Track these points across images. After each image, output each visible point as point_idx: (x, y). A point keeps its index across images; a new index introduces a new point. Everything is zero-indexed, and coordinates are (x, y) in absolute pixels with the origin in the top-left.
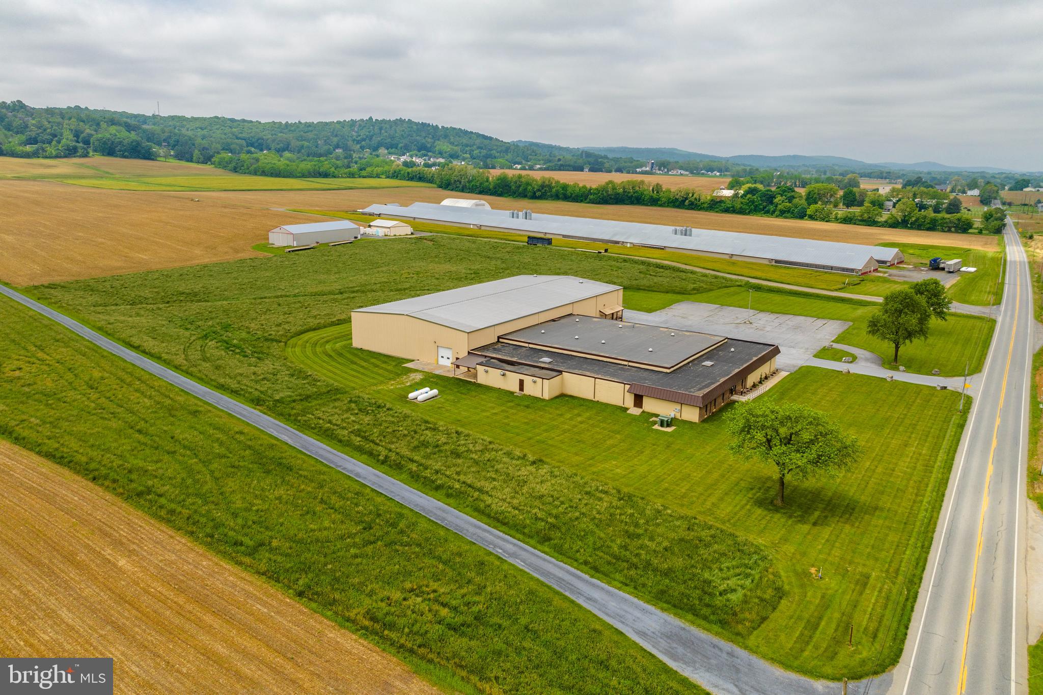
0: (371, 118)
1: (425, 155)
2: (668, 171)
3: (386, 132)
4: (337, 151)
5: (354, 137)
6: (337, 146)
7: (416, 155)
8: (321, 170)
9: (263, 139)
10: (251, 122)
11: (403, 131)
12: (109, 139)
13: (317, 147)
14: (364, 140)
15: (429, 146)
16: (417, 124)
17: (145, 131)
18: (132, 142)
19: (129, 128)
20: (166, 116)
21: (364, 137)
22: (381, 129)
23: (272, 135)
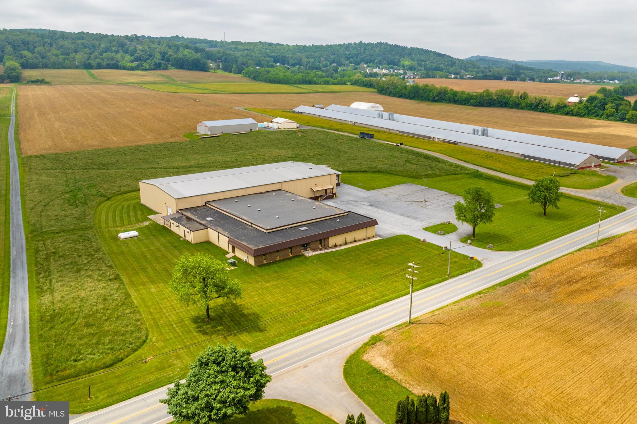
0: (361, 42)
1: (392, 68)
2: (574, 80)
3: (368, 52)
4: (333, 65)
5: (347, 55)
6: (334, 62)
7: (386, 68)
8: (307, 79)
9: (285, 57)
10: (283, 45)
11: (380, 51)
12: (180, 58)
13: (319, 62)
14: (352, 57)
15: (396, 61)
16: (391, 46)
17: (206, 53)
18: (194, 60)
19: (197, 50)
20: (230, 41)
21: (354, 55)
22: (365, 49)
23: (293, 54)
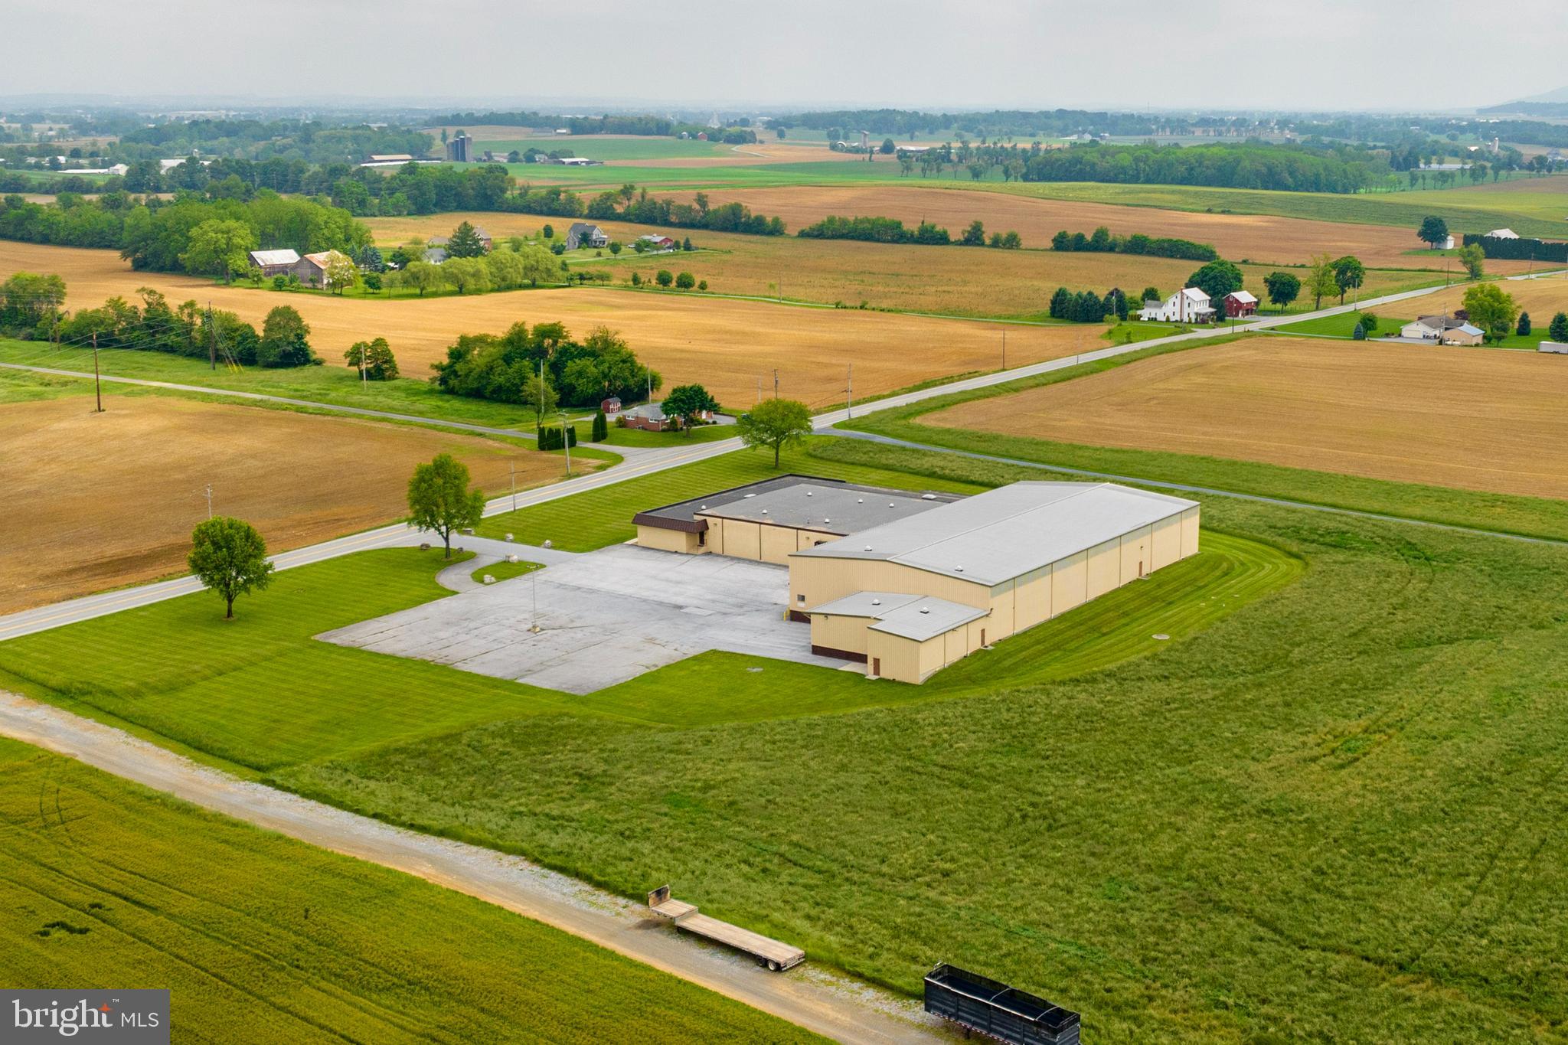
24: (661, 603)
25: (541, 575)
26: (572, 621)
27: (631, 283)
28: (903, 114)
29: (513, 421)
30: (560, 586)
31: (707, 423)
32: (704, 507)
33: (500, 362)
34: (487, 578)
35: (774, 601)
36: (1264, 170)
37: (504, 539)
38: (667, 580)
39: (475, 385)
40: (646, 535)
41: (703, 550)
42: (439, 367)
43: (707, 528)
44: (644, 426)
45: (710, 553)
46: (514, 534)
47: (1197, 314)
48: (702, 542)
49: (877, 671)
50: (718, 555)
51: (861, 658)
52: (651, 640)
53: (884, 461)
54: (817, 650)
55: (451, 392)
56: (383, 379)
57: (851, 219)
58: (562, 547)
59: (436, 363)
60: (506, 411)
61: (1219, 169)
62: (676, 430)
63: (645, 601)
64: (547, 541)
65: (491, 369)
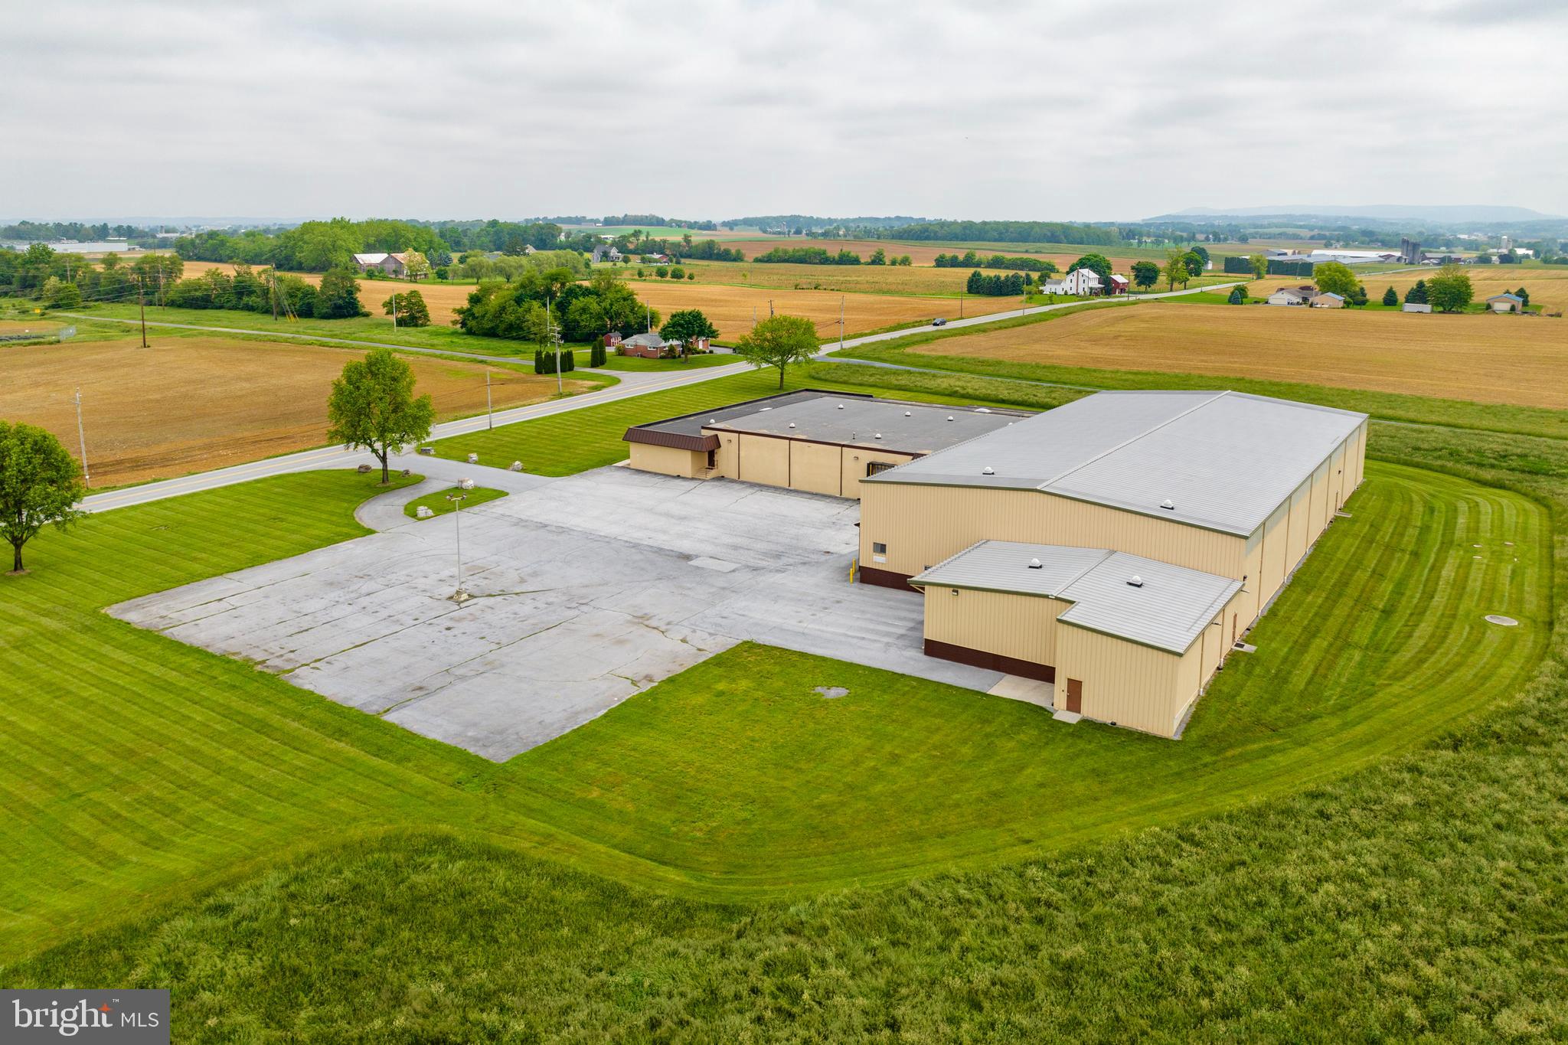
24: (659, 551)
25: (498, 507)
26: (522, 581)
27: (637, 277)
28: (805, 217)
29: (517, 352)
30: (520, 523)
31: (704, 352)
32: (712, 421)
33: (512, 302)
34: (422, 511)
35: (825, 548)
36: (1049, 234)
37: (466, 461)
38: (668, 515)
39: (491, 325)
40: (640, 455)
41: (713, 473)
42: (460, 312)
43: (719, 446)
44: (643, 353)
45: (722, 478)
46: (479, 454)
47: (1091, 289)
48: (712, 463)
49: (1074, 703)
50: (732, 481)
51: (1044, 674)
52: (642, 620)
53: (896, 382)
54: (934, 649)
55: (470, 332)
56: (416, 325)
57: (790, 249)
58: (535, 471)
59: (458, 307)
60: (514, 345)
61: (1020, 233)
62: (674, 357)
63: (636, 546)
64: (517, 463)
65: (503, 309)
